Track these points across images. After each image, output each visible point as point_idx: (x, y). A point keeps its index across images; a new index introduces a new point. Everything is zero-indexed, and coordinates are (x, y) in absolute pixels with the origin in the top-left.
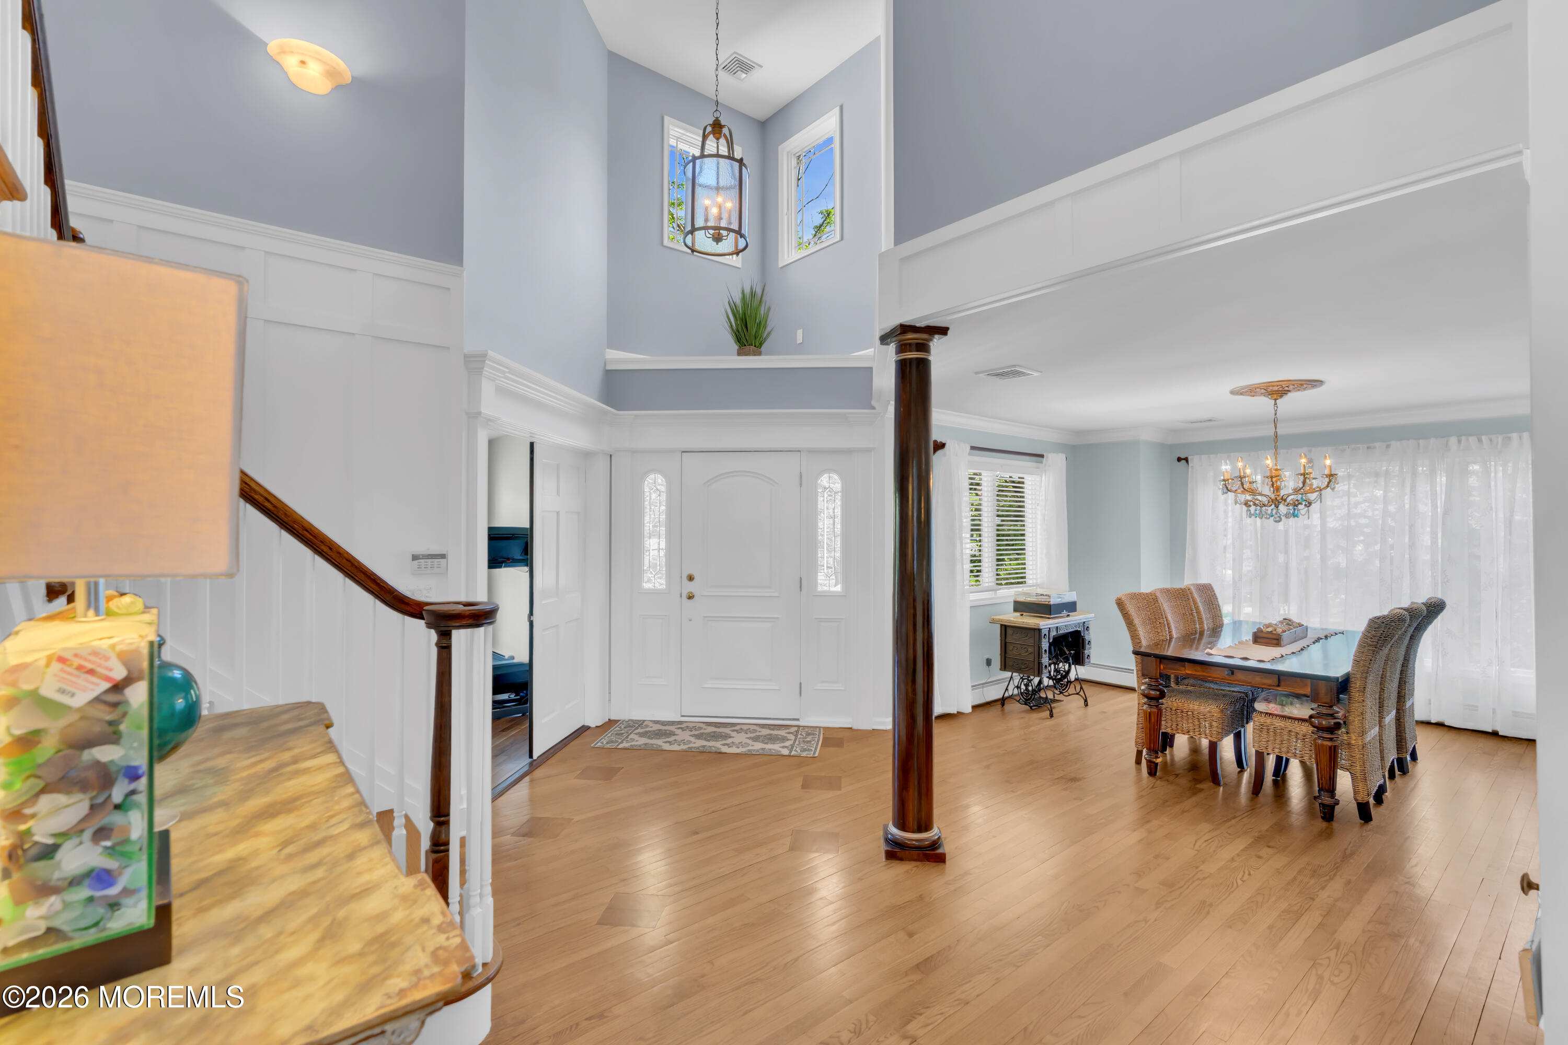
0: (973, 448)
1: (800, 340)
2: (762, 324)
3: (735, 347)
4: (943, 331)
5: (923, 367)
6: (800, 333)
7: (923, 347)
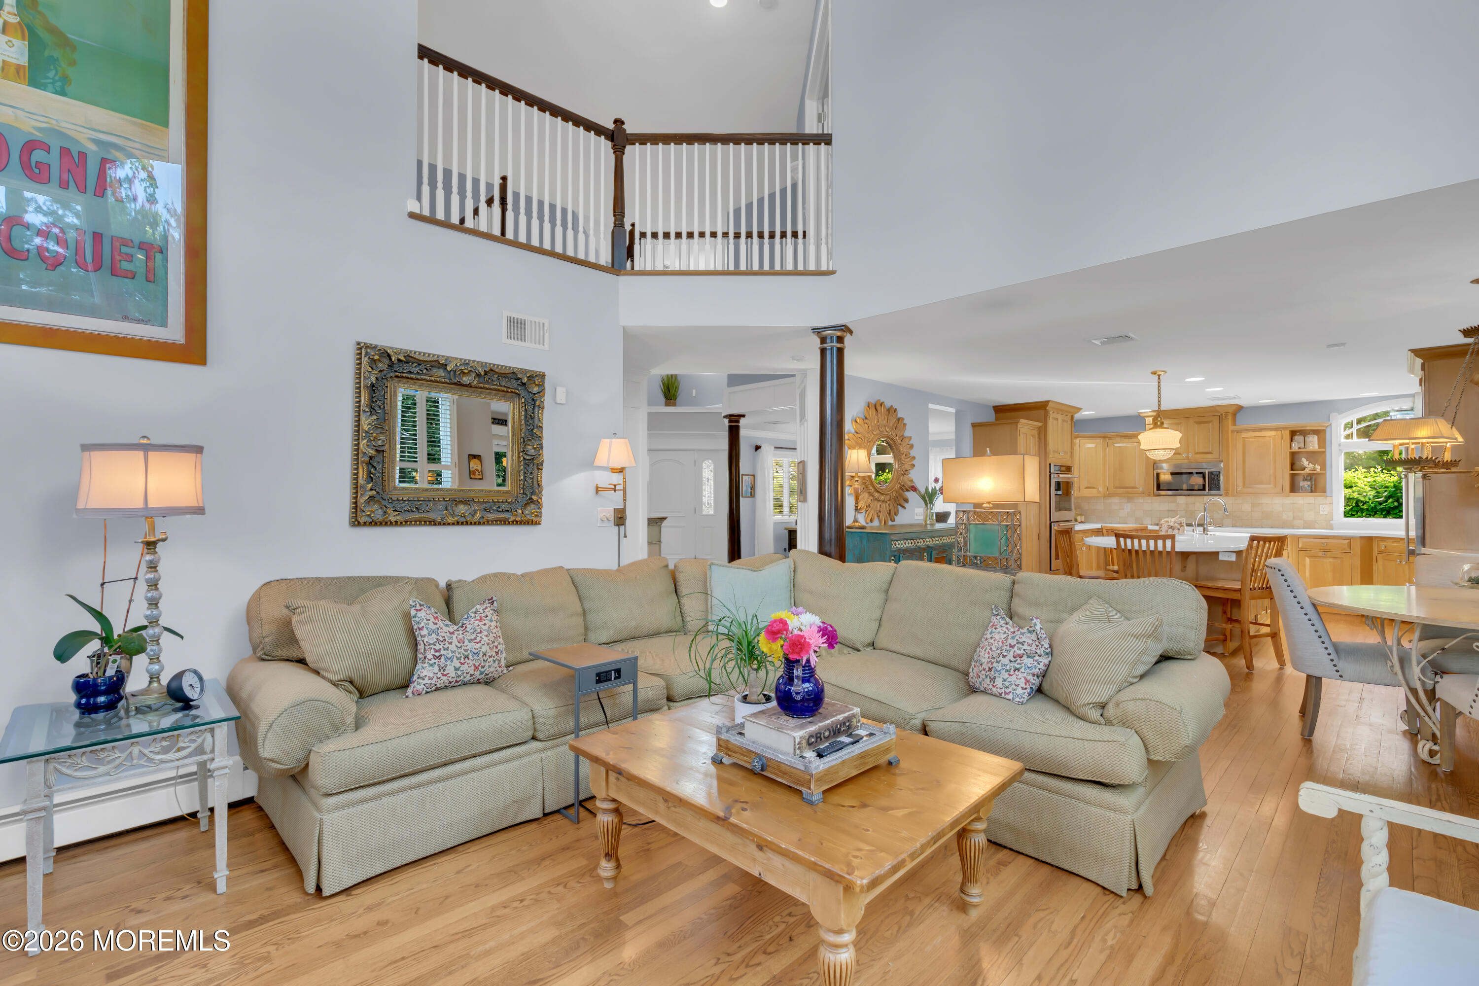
0: (776, 448)
1: (694, 395)
2: (677, 389)
3: (663, 400)
4: (744, 416)
5: (738, 428)
6: (694, 391)
7: (738, 421)
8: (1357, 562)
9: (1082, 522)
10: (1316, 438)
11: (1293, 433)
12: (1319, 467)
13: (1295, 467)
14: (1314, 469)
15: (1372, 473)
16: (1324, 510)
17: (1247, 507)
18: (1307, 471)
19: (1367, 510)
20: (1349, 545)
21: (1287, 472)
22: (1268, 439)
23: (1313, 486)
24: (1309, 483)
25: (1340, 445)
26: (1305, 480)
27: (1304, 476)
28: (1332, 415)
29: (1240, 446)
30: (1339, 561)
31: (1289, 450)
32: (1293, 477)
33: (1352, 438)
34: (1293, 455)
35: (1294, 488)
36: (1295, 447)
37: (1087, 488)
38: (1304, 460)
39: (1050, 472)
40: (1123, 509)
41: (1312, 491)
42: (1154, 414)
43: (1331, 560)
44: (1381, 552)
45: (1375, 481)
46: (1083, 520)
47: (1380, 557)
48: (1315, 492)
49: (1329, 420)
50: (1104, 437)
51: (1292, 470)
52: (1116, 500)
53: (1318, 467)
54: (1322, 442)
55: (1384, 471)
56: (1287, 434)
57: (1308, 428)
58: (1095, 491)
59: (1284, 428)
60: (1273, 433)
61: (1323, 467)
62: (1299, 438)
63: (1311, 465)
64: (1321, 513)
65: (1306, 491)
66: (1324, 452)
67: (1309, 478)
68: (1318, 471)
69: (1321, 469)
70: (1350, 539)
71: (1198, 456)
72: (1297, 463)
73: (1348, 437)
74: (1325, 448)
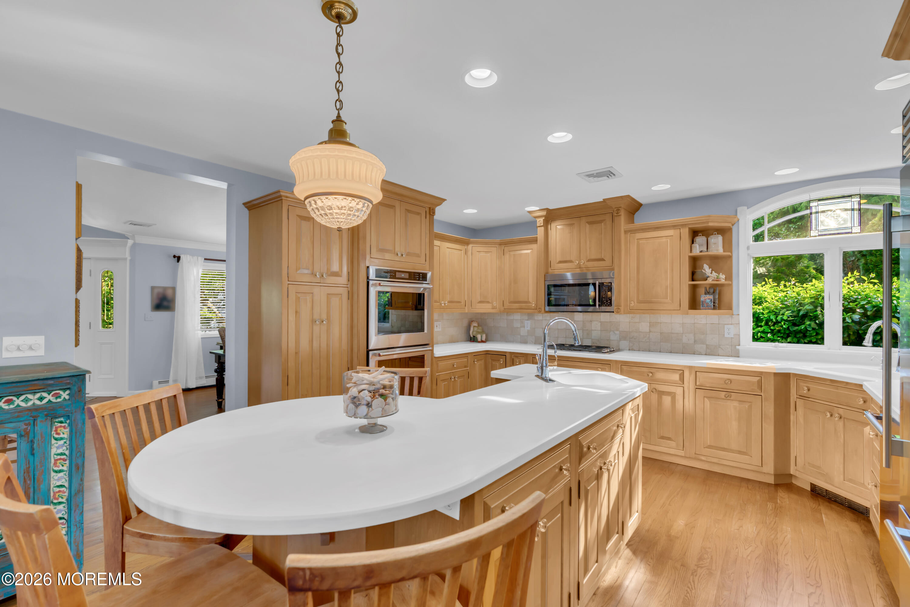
0: (205, 259)
8: (770, 409)
9: (482, 341)
10: (720, 238)
11: (695, 233)
12: (724, 277)
13: (696, 277)
14: (718, 279)
15: (782, 287)
16: (729, 332)
17: (644, 327)
18: (710, 281)
19: (779, 331)
20: (760, 385)
21: (687, 282)
22: (664, 240)
23: (717, 302)
24: (711, 297)
25: (748, 248)
26: (707, 293)
27: (706, 288)
28: (739, 209)
29: (634, 249)
30: (747, 406)
31: (687, 254)
32: (694, 289)
33: (763, 240)
34: (695, 262)
35: (694, 304)
36: (697, 251)
37: (480, 302)
38: (706, 267)
39: (368, 278)
40: (524, 327)
41: (714, 308)
42: (544, 213)
43: (736, 404)
44: (802, 397)
45: (786, 296)
46: (484, 339)
47: (800, 403)
48: (719, 308)
49: (736, 215)
50: (501, 244)
51: (693, 280)
52: (517, 316)
53: (722, 276)
54: (728, 245)
55: (797, 284)
56: (686, 233)
57: (711, 224)
58: (489, 306)
59: (683, 225)
60: (670, 232)
61: (729, 277)
62: (701, 239)
63: (714, 274)
64: (726, 335)
65: (708, 307)
66: (730, 257)
67: (712, 291)
68: (723, 281)
69: (726, 279)
70: (760, 374)
71: (590, 264)
72: (698, 271)
73: (758, 238)
74: (731, 253)
